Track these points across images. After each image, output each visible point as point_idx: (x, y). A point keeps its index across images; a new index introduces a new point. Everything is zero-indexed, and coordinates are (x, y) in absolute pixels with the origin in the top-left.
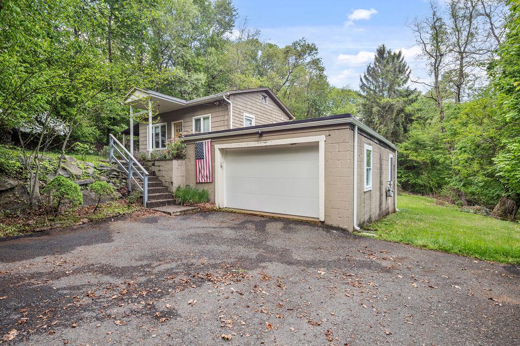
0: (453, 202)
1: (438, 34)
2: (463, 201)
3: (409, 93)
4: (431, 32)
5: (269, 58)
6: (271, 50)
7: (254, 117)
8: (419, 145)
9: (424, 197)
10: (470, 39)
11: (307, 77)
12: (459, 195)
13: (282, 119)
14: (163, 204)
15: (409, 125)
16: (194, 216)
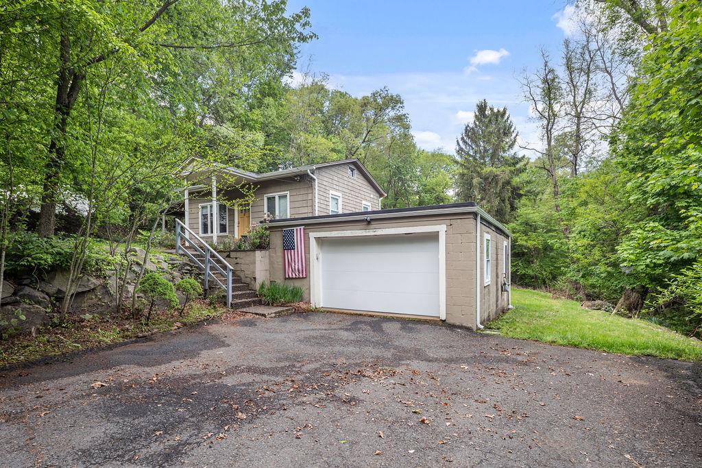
0: (570, 297)
1: (550, 90)
2: (581, 295)
3: (516, 160)
4: (542, 86)
5: (341, 111)
6: (343, 101)
7: (340, 194)
8: (529, 227)
9: (535, 291)
10: (587, 96)
11: (389, 137)
12: (577, 286)
13: (372, 196)
14: (248, 304)
15: (516, 201)
16: (292, 318)
